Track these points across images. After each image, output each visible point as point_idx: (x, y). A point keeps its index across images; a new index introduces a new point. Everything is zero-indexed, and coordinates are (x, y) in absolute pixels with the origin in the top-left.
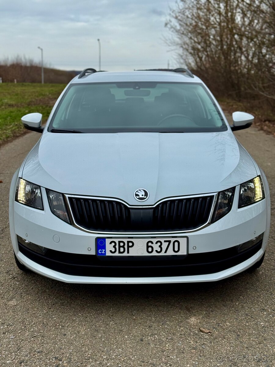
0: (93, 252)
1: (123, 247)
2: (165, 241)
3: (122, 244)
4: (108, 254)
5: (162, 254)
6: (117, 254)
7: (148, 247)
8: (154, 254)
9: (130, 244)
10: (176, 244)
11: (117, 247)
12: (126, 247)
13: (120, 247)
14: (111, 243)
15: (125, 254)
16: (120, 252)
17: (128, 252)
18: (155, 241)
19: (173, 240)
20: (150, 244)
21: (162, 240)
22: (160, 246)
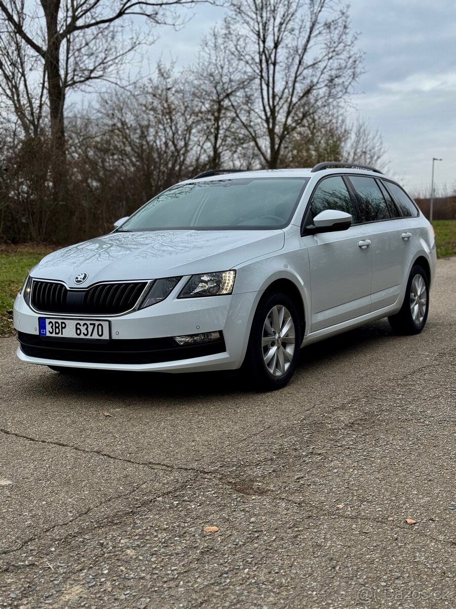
0: (37, 333)
1: (58, 327)
2: (91, 324)
3: (57, 325)
4: (48, 334)
5: (88, 337)
6: (54, 335)
7: (77, 329)
8: (82, 336)
9: (64, 325)
10: (100, 327)
11: (54, 327)
12: (60, 328)
13: (56, 327)
14: (49, 324)
15: (60, 335)
16: (56, 333)
17: (62, 334)
18: (82, 323)
19: (97, 323)
20: (78, 326)
21: (88, 323)
22: (87, 329)
